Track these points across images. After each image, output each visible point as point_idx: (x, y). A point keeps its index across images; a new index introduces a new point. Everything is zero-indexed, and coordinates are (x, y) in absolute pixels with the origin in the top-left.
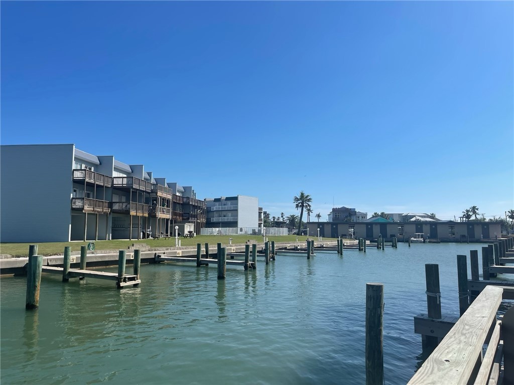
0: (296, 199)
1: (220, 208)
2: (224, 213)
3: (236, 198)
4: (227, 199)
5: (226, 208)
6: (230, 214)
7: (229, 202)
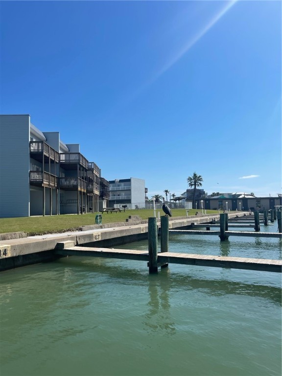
0: (190, 179)
1: (115, 188)
2: (118, 193)
3: (129, 180)
4: (121, 181)
5: (121, 188)
6: (123, 194)
7: (122, 184)
